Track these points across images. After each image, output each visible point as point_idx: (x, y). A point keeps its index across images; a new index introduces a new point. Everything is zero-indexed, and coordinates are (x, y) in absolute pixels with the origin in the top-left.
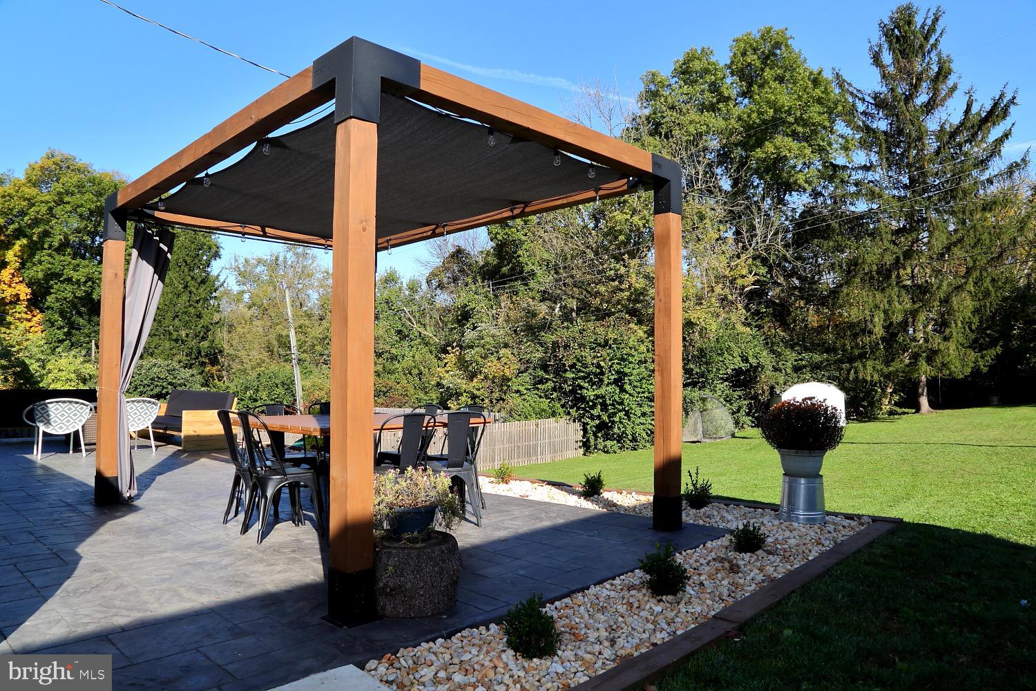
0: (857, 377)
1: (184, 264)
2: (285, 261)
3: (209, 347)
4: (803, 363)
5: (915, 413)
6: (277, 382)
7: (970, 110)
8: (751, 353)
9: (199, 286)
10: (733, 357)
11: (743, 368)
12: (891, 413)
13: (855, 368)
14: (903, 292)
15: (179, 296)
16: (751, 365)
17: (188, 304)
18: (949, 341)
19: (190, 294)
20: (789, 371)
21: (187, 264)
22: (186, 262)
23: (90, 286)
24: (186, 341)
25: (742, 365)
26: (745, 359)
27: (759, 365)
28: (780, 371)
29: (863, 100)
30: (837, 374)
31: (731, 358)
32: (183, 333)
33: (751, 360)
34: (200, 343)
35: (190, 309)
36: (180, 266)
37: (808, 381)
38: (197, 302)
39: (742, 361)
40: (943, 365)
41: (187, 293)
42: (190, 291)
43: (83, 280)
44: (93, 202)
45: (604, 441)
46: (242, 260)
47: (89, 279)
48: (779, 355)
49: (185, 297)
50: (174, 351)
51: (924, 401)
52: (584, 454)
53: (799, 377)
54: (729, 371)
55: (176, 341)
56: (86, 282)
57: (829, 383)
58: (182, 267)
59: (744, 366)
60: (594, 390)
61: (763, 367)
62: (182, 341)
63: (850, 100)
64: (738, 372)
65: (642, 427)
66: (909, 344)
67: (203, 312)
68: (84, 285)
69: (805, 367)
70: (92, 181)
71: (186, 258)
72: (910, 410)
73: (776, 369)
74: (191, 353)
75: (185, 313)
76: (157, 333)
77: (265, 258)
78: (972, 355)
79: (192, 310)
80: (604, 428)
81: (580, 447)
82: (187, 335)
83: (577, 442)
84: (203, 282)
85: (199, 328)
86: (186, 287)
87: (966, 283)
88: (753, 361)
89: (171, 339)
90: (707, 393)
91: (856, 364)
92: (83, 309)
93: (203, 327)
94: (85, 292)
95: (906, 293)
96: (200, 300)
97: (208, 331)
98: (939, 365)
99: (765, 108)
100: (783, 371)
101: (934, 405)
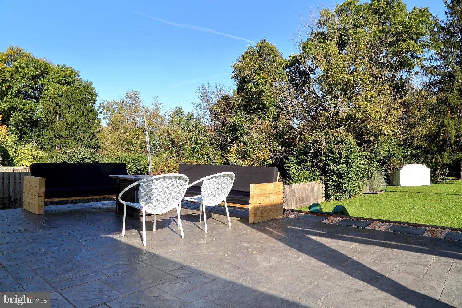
1: (82, 102)
2: (126, 103)
3: (95, 143)
6: (129, 161)
9: (90, 113)
12: (443, 179)
13: (435, 157)
15: (79, 118)
17: (84, 122)
19: (86, 117)
21: (83, 102)
22: (83, 101)
23: (32, 113)
24: (83, 140)
30: (426, 160)
32: (82, 136)
34: (90, 141)
35: (85, 124)
36: (80, 103)
38: (89, 121)
41: (84, 116)
42: (85, 116)
43: (29, 110)
44: (34, 72)
46: (106, 103)
47: (31, 110)
49: (83, 118)
50: (77, 145)
55: (78, 140)
56: (30, 111)
57: (423, 164)
58: (81, 104)
62: (81, 140)
67: (91, 126)
68: (29, 113)
70: (34, 61)
71: (84, 99)
74: (86, 146)
75: (83, 126)
76: (68, 136)
77: (117, 101)
79: (86, 125)
81: (323, 197)
82: (84, 138)
83: (322, 194)
84: (91, 111)
85: (89, 134)
86: (83, 113)
89: (75, 139)
92: (29, 124)
93: (92, 133)
94: (29, 116)
96: (90, 120)
97: (94, 135)
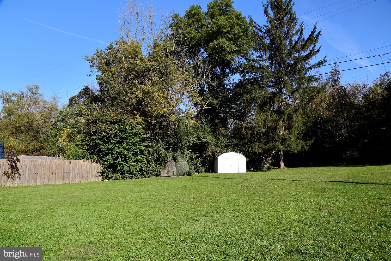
0: (252, 151)
2: (27, 95)
4: (230, 144)
5: (278, 168)
7: (302, 33)
8: (202, 136)
10: (193, 138)
11: (198, 143)
12: (269, 168)
13: (252, 146)
14: (273, 113)
16: (202, 142)
18: (291, 135)
20: (223, 147)
25: (198, 142)
26: (199, 139)
27: (206, 142)
28: (219, 146)
29: (261, 31)
30: (243, 149)
31: (192, 138)
33: (202, 140)
37: (231, 151)
39: (198, 139)
40: (288, 145)
45: (113, 173)
48: (218, 139)
51: (282, 163)
52: (102, 180)
53: (227, 150)
54: (191, 144)
57: (240, 153)
59: (199, 142)
60: (106, 146)
61: (209, 144)
63: (256, 31)
64: (195, 145)
65: (135, 167)
66: (274, 136)
69: (230, 145)
72: (276, 168)
73: (217, 146)
78: (301, 143)
80: (113, 167)
81: (100, 176)
83: (98, 172)
87: (299, 109)
88: (203, 140)
90: (178, 154)
91: (252, 145)
95: (274, 113)
98: (287, 146)
99: (214, 26)
100: (220, 147)
101: (287, 165)
